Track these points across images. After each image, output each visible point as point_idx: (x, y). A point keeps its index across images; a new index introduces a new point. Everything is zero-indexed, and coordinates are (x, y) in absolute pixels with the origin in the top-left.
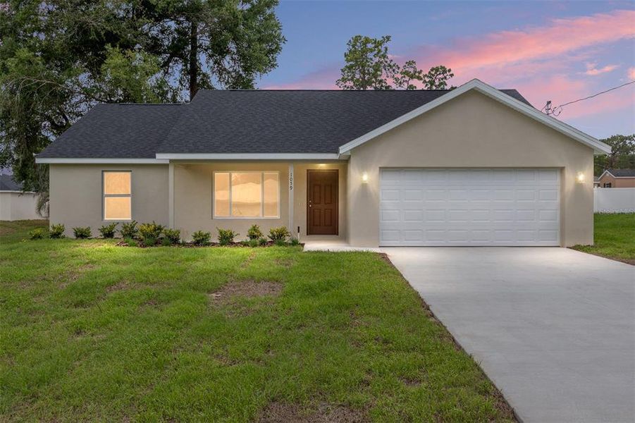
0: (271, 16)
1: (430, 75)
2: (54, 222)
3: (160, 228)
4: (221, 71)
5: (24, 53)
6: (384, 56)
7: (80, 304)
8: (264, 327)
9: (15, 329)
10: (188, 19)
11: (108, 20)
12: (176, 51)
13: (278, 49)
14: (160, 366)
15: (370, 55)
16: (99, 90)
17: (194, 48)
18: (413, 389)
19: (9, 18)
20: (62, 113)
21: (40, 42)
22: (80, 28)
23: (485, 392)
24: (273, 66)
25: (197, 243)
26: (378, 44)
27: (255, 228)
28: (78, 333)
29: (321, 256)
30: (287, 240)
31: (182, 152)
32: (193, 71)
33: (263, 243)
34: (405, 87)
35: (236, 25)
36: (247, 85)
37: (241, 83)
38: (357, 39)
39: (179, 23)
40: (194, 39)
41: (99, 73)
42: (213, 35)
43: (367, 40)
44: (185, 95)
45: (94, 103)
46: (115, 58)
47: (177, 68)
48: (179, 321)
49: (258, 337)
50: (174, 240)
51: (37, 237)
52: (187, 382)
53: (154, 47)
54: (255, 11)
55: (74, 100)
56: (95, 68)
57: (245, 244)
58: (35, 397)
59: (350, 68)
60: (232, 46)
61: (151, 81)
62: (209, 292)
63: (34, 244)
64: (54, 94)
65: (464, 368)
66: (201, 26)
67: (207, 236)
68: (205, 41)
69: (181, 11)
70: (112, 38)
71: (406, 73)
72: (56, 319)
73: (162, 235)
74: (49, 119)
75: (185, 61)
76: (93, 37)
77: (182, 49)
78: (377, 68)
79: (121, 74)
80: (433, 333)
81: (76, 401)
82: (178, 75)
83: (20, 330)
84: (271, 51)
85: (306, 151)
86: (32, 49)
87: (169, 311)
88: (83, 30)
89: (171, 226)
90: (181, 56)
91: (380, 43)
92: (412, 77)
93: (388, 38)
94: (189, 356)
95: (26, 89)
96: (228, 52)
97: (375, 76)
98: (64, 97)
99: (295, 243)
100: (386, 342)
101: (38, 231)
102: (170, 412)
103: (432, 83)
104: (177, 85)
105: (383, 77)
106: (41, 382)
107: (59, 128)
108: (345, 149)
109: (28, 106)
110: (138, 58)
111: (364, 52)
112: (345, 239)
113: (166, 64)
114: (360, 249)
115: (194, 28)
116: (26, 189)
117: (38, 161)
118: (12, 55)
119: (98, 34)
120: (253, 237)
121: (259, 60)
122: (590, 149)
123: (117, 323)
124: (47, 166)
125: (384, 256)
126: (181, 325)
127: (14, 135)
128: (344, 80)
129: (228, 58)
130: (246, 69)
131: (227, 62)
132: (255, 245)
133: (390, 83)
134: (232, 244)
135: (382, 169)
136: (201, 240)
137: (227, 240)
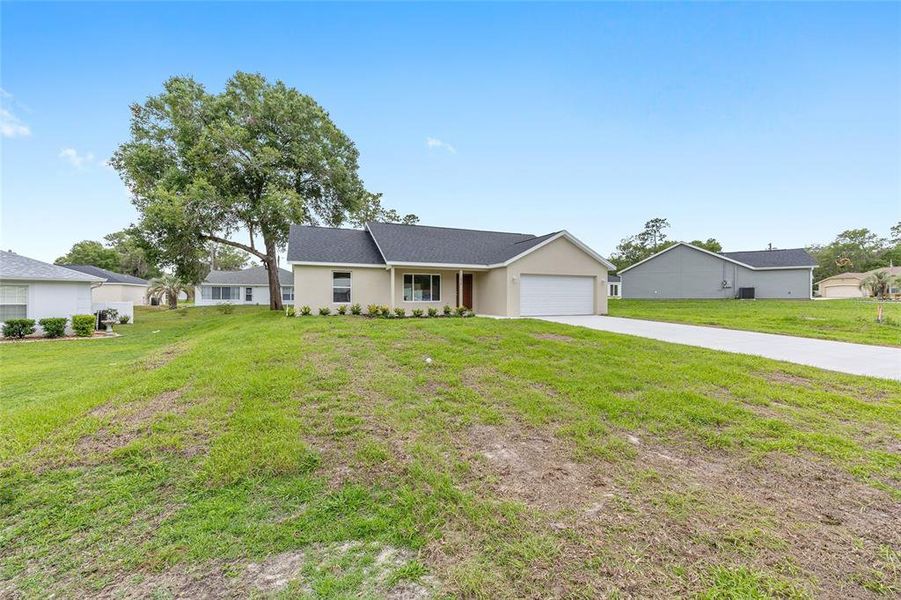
67: (420, 312)
122: (607, 268)
135: (522, 275)
136: (418, 315)
137: (432, 314)
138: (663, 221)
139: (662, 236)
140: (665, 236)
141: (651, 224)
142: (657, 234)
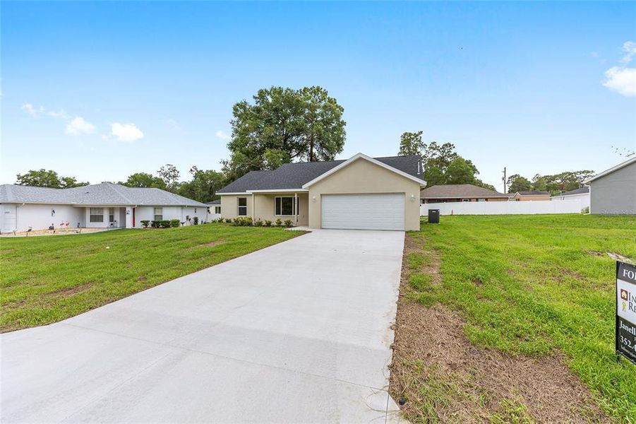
1: (443, 148)
6: (419, 141)
15: (412, 141)
17: (313, 145)
26: (416, 135)
38: (406, 134)
40: (313, 142)
43: (410, 134)
59: (403, 147)
67: (261, 223)
71: (432, 148)
78: (416, 146)
91: (417, 136)
93: (421, 132)
97: (415, 150)
103: (443, 151)
105: (419, 150)
108: (305, 188)
111: (410, 139)
117: (216, 194)
124: (220, 196)
128: (401, 153)
133: (423, 153)
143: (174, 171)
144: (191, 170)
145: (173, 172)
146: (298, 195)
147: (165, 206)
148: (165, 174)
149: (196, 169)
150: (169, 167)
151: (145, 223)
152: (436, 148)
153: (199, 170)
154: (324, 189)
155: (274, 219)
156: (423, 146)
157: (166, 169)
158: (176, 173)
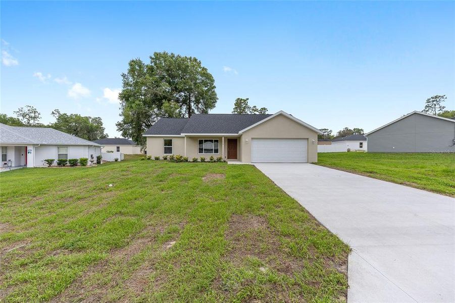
0: (214, 91)
1: (260, 110)
2: (148, 155)
3: (182, 157)
4: (198, 108)
5: (137, 102)
6: (247, 104)
7: (161, 181)
8: (223, 189)
9: (142, 189)
10: (188, 92)
11: (164, 92)
12: (184, 102)
13: (216, 102)
14: (192, 202)
15: (242, 104)
16: (161, 114)
17: (190, 101)
18: (279, 210)
19: (133, 91)
20: (149, 121)
21: (142, 99)
22: (155, 95)
23: (303, 211)
24: (214, 107)
25: (194, 161)
26: (245, 101)
27: (212, 157)
28: (162, 191)
29: (234, 166)
30: (222, 160)
31: (189, 133)
32: (189, 108)
33: (215, 161)
34: (253, 113)
35: (203, 94)
36: (206, 113)
37: (204, 112)
38: (239, 99)
39: (185, 93)
40: (190, 98)
41: (161, 109)
42: (196, 97)
43: (242, 99)
44: (187, 116)
45: (159, 118)
46: (166, 104)
47: (184, 108)
48: (195, 187)
49: (222, 192)
50: (186, 161)
51: (143, 159)
52: (203, 207)
53: (177, 101)
54: (209, 90)
55: (153, 117)
56: (159, 107)
57: (209, 162)
58: (153, 213)
59: (236, 108)
60: (201, 101)
61: (177, 111)
62: (202, 177)
63: (142, 161)
64: (146, 115)
65: (293, 203)
66: (192, 95)
67: (197, 159)
68: (193, 99)
69: (186, 90)
70: (165, 98)
71: (254, 110)
72: (154, 186)
73: (182, 159)
74: (145, 123)
75: (187, 105)
76: (159, 97)
77: (186, 101)
78: (244, 108)
79: (168, 109)
80: (278, 191)
81: (167, 214)
82: (184, 110)
83: (144, 189)
84: (214, 102)
85: (228, 133)
86: (140, 101)
87: (191, 183)
88: (156, 95)
89: (185, 156)
90: (186, 104)
91: (246, 100)
92: (255, 111)
93: (248, 99)
94: (201, 199)
95: (138, 114)
96: (200, 103)
97: (244, 110)
98: (150, 116)
99: (225, 161)
100: (264, 194)
101: (143, 157)
102: (200, 218)
103: (261, 113)
104: (184, 112)
105: (246, 111)
106: (154, 207)
107: (148, 126)
108: (240, 132)
109: (138, 118)
110: (173, 103)
111: (241, 103)
112: (240, 160)
113: (181, 106)
114: (246, 163)
115: (190, 95)
116: (138, 144)
117: (143, 135)
118: (134, 103)
119: (161, 97)
120: (211, 159)
121: (210, 105)
122: (316, 133)
123: (175, 187)
124: (146, 137)
125: (254, 165)
126: (195, 188)
127: (134, 127)
128: (234, 112)
129: (200, 104)
130: (206, 108)
131: (200, 106)
132: (212, 162)
133: (249, 113)
134: (205, 162)
135: (252, 138)
136: (195, 161)
137: (203, 160)
138: (442, 97)
139: (441, 108)
140: (444, 107)
141: (431, 100)
142: (437, 106)
143: (35, 112)
144: (53, 113)
145: (33, 114)
146: (224, 138)
147: (69, 146)
148: (24, 116)
149: (58, 113)
150: (29, 108)
151: (50, 162)
152: (256, 110)
153: (62, 113)
154: (255, 134)
155: (199, 156)
156: (249, 108)
157: (26, 110)
158: (37, 114)
